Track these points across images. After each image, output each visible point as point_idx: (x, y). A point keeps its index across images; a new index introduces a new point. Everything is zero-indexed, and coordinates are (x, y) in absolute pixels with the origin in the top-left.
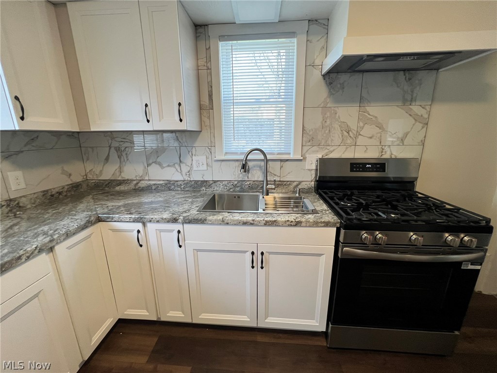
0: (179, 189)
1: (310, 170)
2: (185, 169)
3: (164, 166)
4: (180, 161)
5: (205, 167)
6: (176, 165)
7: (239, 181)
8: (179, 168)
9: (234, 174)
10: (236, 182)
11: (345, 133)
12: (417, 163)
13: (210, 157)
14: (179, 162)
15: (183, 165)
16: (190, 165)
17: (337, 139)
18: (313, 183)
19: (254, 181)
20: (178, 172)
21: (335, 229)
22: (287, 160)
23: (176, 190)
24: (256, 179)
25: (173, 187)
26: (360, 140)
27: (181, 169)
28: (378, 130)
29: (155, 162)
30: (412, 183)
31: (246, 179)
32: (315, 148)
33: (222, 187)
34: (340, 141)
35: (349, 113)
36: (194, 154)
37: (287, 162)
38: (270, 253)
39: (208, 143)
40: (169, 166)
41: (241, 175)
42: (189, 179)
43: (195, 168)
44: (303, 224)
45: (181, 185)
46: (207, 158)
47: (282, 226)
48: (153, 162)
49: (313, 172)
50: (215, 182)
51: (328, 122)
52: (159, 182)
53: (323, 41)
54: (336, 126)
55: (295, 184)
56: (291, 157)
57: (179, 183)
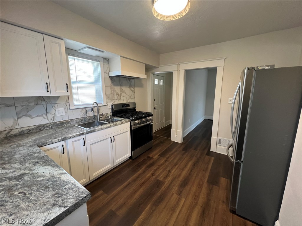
0: (48, 128)
1: (109, 109)
2: (50, 116)
3: (33, 117)
4: (47, 112)
5: (64, 114)
6: (43, 115)
7: (83, 118)
8: (46, 116)
9: (80, 115)
10: (82, 118)
11: (118, 95)
12: (134, 104)
13: (67, 108)
14: (45, 113)
15: (48, 115)
16: (54, 114)
17: (116, 98)
18: (111, 113)
19: (90, 116)
20: (45, 119)
21: (130, 122)
22: (101, 106)
23: (45, 130)
24: (90, 115)
25: (43, 128)
26: (122, 97)
27: (47, 117)
28: (125, 94)
29: (25, 115)
30: (134, 109)
31: (86, 116)
32: (110, 101)
33: (75, 122)
34: (117, 98)
35: (117, 89)
36: (56, 107)
37: (102, 107)
38: (115, 136)
39: (65, 101)
40: (37, 116)
41: (83, 115)
42: (53, 122)
43: (57, 115)
44: (123, 123)
45: (49, 126)
46: (65, 109)
47: (119, 125)
48: (23, 116)
49: (111, 109)
50: (71, 120)
51: (113, 92)
52: (30, 128)
53: (108, 65)
54: (115, 93)
55: (106, 115)
56: (103, 105)
57: (48, 125)
